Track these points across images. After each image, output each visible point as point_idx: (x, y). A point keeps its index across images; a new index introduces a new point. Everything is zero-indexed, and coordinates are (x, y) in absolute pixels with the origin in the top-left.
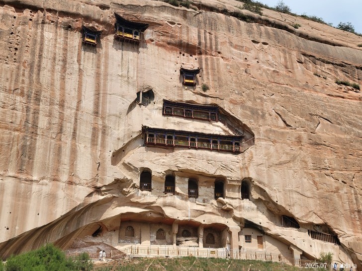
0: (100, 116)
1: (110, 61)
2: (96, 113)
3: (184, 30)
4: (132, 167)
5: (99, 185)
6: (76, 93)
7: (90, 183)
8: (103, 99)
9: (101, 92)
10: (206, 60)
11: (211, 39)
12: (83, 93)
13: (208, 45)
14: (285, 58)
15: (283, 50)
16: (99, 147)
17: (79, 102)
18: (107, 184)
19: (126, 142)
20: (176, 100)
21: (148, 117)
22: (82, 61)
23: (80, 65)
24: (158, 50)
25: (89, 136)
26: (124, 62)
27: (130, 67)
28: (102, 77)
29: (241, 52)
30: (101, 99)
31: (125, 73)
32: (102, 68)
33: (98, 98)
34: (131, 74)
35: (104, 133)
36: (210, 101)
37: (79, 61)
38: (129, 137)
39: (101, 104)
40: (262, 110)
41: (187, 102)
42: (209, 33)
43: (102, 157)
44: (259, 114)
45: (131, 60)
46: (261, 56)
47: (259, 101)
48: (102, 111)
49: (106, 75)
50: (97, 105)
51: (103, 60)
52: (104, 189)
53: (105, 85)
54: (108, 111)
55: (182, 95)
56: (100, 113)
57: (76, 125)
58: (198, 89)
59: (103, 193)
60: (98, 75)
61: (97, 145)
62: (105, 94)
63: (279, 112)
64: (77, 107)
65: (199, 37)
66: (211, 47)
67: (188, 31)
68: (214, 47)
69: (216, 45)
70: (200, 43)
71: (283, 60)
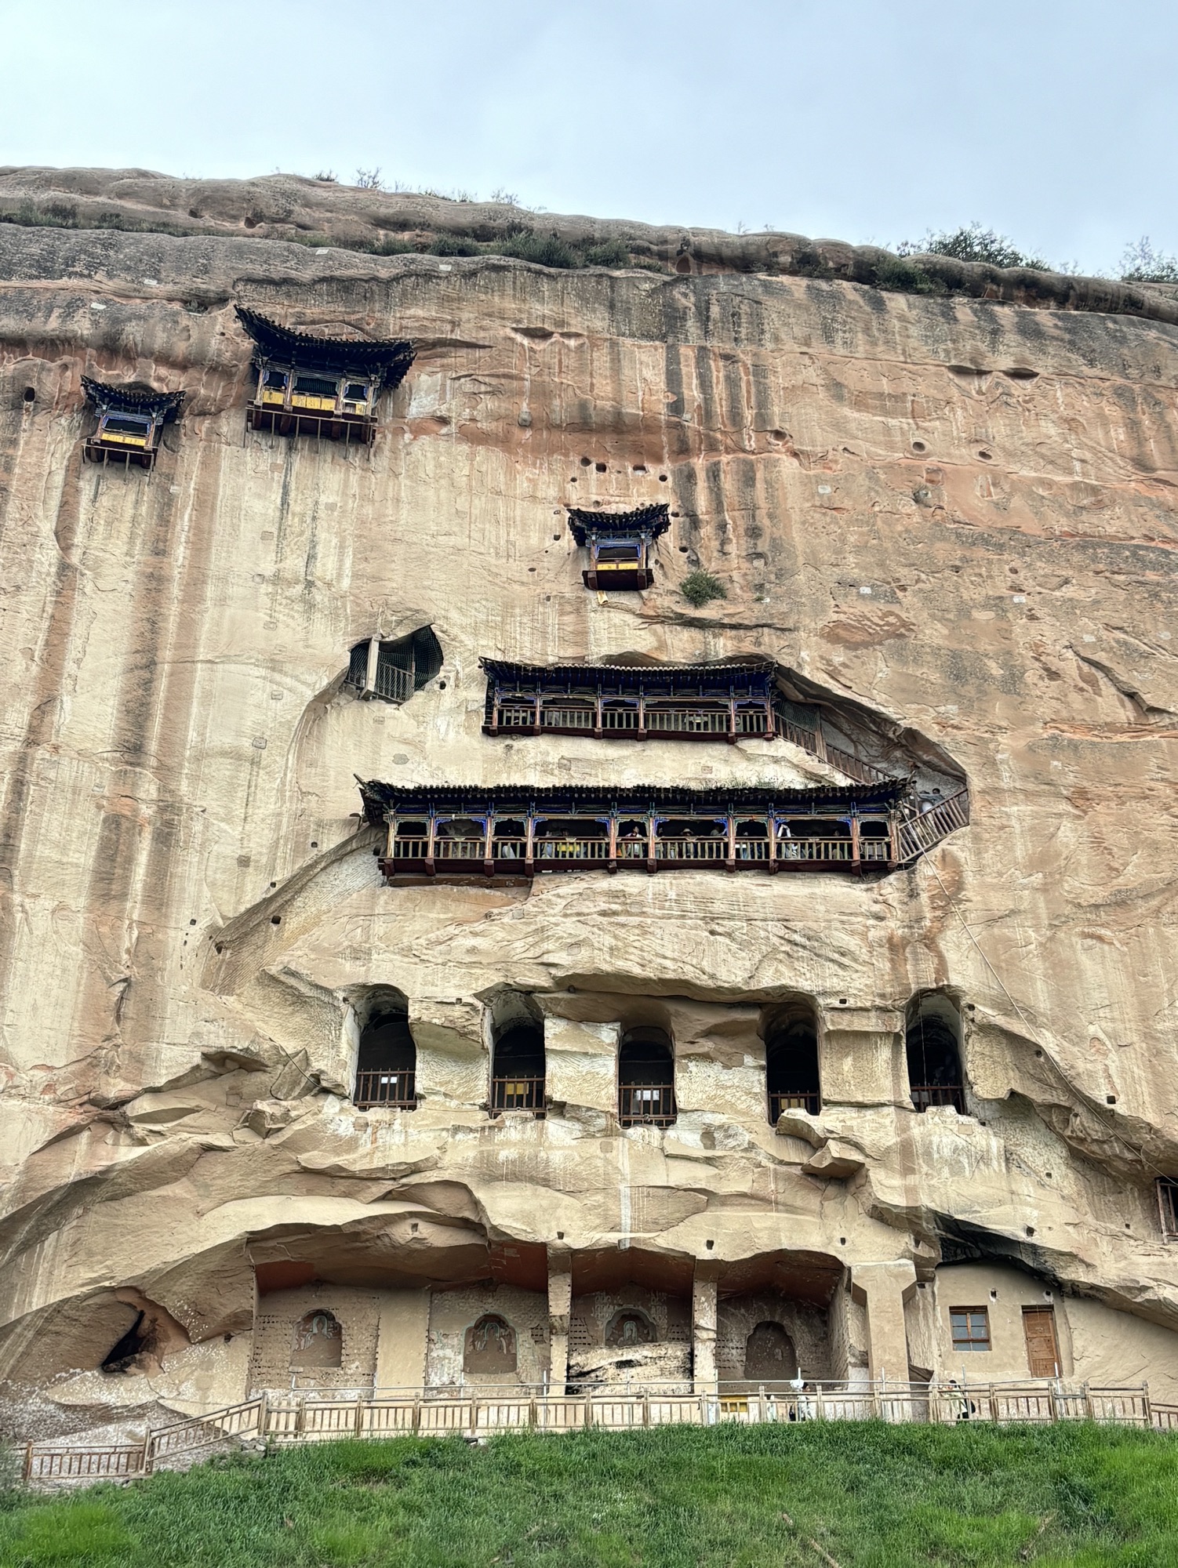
0: (153, 762)
1: (221, 525)
2: (132, 750)
3: (601, 359)
4: (305, 990)
5: (114, 1088)
6: (35, 669)
7: (67, 1081)
8: (171, 685)
9: (167, 654)
10: (714, 474)
11: (732, 382)
12: (69, 667)
13: (721, 408)
14: (1133, 426)
15: (1120, 393)
16: (135, 908)
17: (45, 705)
18: (160, 1082)
19: (281, 876)
20: (552, 659)
21: (403, 749)
22: (80, 529)
23: (66, 548)
24: (471, 457)
25: (84, 856)
26: (292, 521)
27: (322, 536)
28: (175, 590)
29: (893, 422)
30: (162, 685)
31: (294, 563)
32: (180, 553)
33: (147, 685)
34: (326, 566)
35: (165, 837)
36: (723, 647)
37: (63, 534)
38: (298, 850)
39: (158, 711)
40: (1007, 656)
41: (610, 659)
42: (726, 357)
43: (148, 955)
44: (986, 678)
45: (331, 507)
46: (998, 428)
47: (982, 616)
48: (164, 740)
49: (196, 581)
50: (137, 713)
51: (184, 521)
52: (144, 1105)
53: (187, 625)
54: (192, 735)
55: (581, 635)
56: (153, 746)
57: (18, 811)
58: (664, 595)
59: (139, 1129)
60: (154, 583)
61: (123, 896)
62: (185, 662)
63: (1101, 657)
64: (32, 729)
65: (673, 379)
66: (735, 417)
67: (616, 360)
68: (749, 415)
69: (762, 403)
70: (677, 407)
71: (1120, 434)
